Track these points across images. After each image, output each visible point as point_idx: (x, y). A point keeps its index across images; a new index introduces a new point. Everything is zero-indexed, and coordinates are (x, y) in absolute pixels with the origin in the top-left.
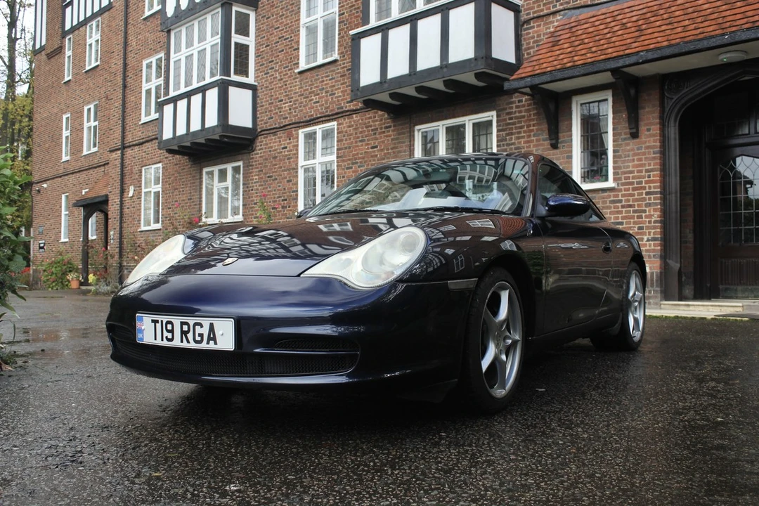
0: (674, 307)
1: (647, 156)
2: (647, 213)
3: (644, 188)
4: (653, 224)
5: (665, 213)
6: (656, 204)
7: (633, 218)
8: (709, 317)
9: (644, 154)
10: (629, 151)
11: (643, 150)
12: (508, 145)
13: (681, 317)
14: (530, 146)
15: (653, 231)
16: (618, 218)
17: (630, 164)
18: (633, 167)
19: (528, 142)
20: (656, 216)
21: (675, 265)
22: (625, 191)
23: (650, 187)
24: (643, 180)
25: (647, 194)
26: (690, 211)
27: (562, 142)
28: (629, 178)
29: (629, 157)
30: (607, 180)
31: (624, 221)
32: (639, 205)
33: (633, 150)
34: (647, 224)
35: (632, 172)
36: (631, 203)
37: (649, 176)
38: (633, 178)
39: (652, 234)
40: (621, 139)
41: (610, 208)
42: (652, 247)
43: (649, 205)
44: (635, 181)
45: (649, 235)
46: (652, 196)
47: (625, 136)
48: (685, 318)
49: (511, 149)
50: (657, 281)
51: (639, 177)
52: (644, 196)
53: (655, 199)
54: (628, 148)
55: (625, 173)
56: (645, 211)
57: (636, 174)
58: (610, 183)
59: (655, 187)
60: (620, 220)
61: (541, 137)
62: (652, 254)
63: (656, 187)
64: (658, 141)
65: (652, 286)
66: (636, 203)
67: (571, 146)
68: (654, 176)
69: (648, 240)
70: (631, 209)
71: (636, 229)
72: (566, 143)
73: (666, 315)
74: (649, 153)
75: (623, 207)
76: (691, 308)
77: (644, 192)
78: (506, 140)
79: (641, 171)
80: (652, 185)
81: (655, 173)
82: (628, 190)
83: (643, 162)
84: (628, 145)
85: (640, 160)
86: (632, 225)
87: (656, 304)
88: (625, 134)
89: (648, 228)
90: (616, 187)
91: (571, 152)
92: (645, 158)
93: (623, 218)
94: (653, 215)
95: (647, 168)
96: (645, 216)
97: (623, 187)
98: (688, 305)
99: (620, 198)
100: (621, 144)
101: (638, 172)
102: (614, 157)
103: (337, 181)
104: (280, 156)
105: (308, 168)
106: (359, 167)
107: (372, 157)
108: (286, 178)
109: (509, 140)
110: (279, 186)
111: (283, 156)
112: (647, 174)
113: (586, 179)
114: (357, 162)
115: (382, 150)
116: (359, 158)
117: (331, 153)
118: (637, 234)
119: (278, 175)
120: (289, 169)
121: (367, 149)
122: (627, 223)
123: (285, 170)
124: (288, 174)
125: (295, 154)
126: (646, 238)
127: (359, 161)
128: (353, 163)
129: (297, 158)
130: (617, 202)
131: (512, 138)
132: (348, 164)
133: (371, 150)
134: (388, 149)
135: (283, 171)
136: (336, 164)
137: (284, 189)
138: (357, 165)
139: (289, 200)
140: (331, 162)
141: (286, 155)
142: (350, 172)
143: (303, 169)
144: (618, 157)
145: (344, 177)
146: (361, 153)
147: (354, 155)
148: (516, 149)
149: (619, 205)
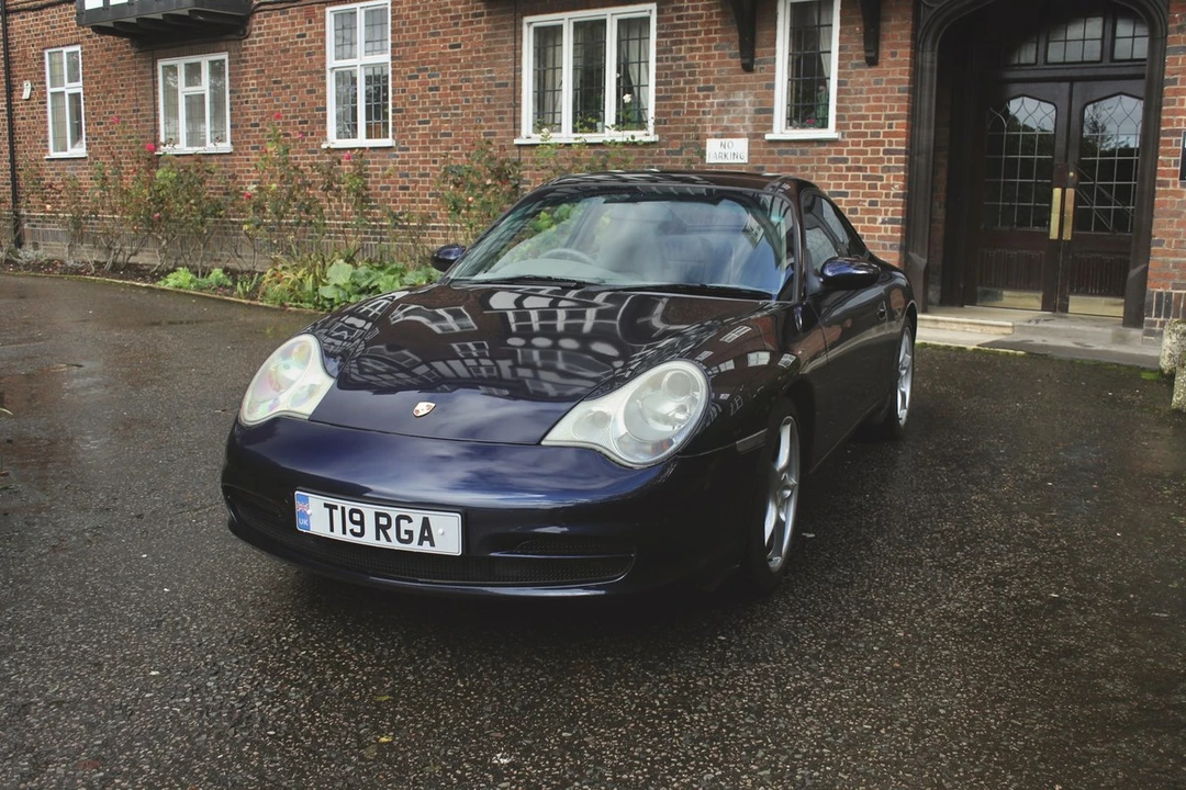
1: (889, 94)
2: (885, 182)
3: (882, 143)
4: (892, 199)
5: (910, 182)
6: (898, 169)
7: (863, 186)
8: (970, 347)
9: (885, 91)
10: (862, 84)
11: (884, 86)
12: (674, 59)
13: (931, 345)
14: (709, 63)
15: (891, 209)
16: (839, 186)
17: (863, 105)
18: (867, 109)
19: (706, 57)
20: (898, 187)
21: (921, 261)
22: (853, 145)
23: (890, 143)
24: (881, 131)
25: (886, 152)
26: (943, 175)
27: (760, 62)
28: (859, 126)
29: (861, 93)
30: (824, 125)
31: (849, 191)
32: (872, 169)
33: (868, 83)
34: (884, 198)
35: (864, 117)
36: (861, 164)
37: (890, 126)
38: (867, 126)
39: (890, 213)
40: (851, 65)
41: (829, 169)
42: (889, 233)
43: (887, 169)
44: (869, 131)
45: (886, 214)
46: (893, 157)
47: (858, 61)
48: (935, 347)
49: (679, 66)
51: (876, 126)
52: (881, 155)
53: (897, 161)
54: (861, 80)
55: (855, 118)
57: (871, 121)
58: (830, 132)
59: (898, 144)
60: (843, 190)
61: (727, 51)
62: (888, 243)
63: (899, 143)
64: (907, 73)
66: (868, 166)
67: (773, 70)
68: (898, 126)
69: (883, 222)
70: (861, 174)
71: (866, 204)
72: (766, 63)
74: (892, 91)
75: (848, 169)
76: (940, 325)
77: (882, 149)
78: (671, 51)
79: (879, 117)
80: (894, 140)
81: (899, 121)
82: (858, 144)
83: (883, 103)
84: (861, 74)
85: (878, 99)
86: (861, 198)
88: (858, 57)
89: (884, 204)
90: (840, 138)
91: (773, 78)
92: (886, 98)
93: (848, 186)
94: (893, 185)
95: (888, 112)
96: (881, 185)
97: (850, 140)
98: (937, 321)
99: (845, 156)
100: (851, 73)
101: (875, 117)
102: (839, 92)
103: (393, 98)
104: (294, 50)
105: (343, 72)
106: (430, 76)
107: (451, 61)
108: (305, 86)
109: (676, 53)
110: (294, 99)
111: (300, 49)
112: (887, 122)
113: (794, 122)
114: (426, 70)
115: (469, 52)
116: (431, 63)
117: (382, 51)
118: (867, 211)
119: (292, 81)
120: (311, 73)
121: (443, 48)
122: (853, 194)
123: (304, 74)
124: (308, 80)
125: (320, 47)
126: (880, 219)
127: (429, 67)
128: (420, 70)
129: (324, 54)
130: (840, 162)
131: (680, 50)
132: (412, 71)
133: (449, 50)
134: (478, 51)
135: (299, 74)
136: (390, 69)
137: (303, 104)
138: (426, 74)
139: (312, 122)
140: (383, 66)
141: (305, 49)
142: (414, 85)
143: (334, 73)
144: (846, 94)
145: (404, 91)
146: (433, 55)
147: (420, 57)
148: (687, 66)
149: (844, 166)
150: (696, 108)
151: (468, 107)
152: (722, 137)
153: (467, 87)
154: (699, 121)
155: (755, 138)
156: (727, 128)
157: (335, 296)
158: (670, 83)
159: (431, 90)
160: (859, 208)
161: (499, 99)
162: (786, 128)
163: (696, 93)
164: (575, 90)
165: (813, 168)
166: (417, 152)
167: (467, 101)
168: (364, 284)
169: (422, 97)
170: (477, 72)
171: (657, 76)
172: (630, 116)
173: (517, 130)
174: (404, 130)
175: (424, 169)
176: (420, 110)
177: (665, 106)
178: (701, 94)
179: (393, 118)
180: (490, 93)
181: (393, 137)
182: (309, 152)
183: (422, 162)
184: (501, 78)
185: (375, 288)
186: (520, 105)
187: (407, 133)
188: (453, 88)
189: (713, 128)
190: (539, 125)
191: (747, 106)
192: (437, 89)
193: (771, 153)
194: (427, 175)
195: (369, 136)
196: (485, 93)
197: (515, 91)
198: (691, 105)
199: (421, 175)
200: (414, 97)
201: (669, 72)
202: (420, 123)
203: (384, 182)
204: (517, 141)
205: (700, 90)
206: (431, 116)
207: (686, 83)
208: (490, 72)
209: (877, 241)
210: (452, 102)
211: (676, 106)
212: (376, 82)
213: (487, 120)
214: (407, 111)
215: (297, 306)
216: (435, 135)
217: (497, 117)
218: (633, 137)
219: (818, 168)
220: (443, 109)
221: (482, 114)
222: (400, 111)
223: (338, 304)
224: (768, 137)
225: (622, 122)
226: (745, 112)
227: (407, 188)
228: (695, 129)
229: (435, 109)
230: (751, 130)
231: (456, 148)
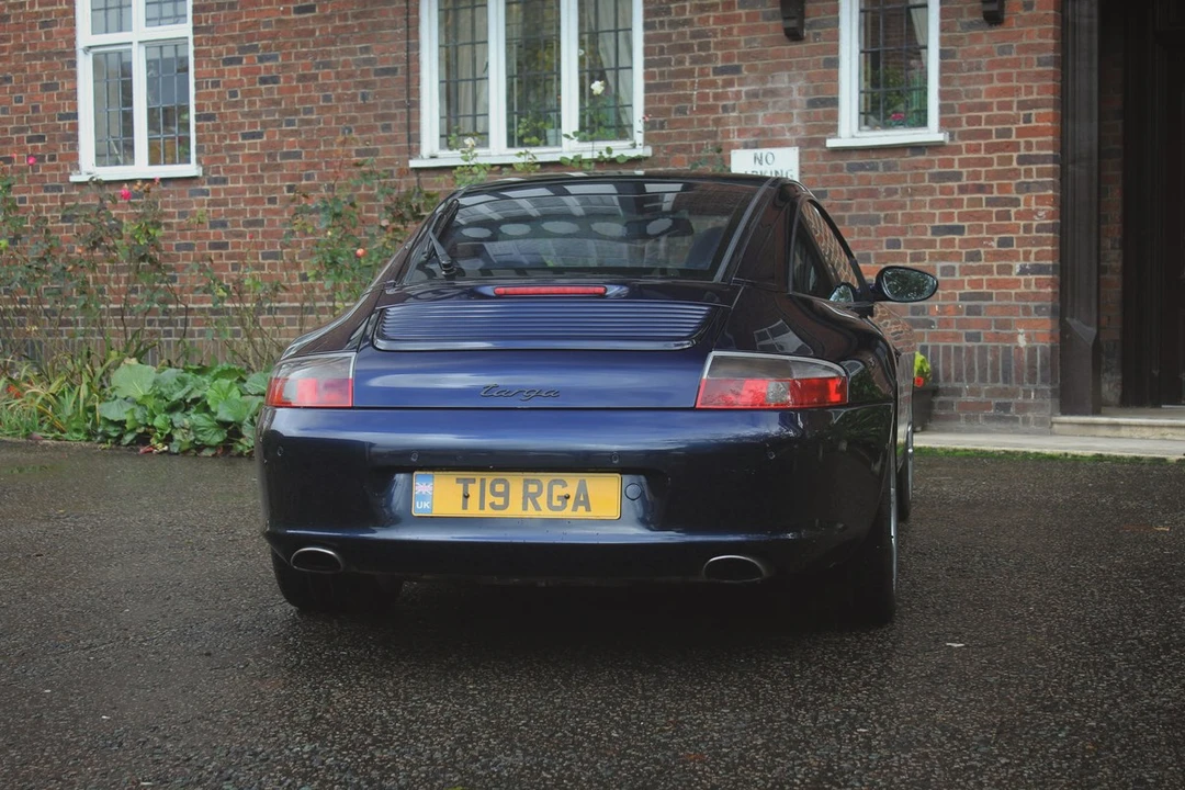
0: (1084, 430)
1: (1024, 69)
2: (1022, 208)
3: (1015, 146)
4: (1034, 234)
5: (1065, 206)
6: (1043, 186)
7: (987, 216)
8: (1173, 458)
9: (1016, 63)
10: (979, 54)
11: (1014, 56)
12: (673, 24)
13: (1109, 458)
14: (731, 29)
15: (1034, 250)
16: (950, 216)
17: (982, 87)
18: (990, 93)
19: (726, 20)
20: (1044, 214)
21: (1086, 332)
22: (968, 151)
23: (1029, 146)
24: (1014, 127)
25: (1022, 160)
26: (1115, 196)
27: (812, 25)
28: (978, 120)
29: (979, 69)
30: (922, 122)
31: (966, 224)
32: (1001, 188)
33: (988, 52)
34: (1021, 233)
35: (985, 107)
36: (982, 181)
37: (1027, 119)
38: (990, 121)
39: (1032, 256)
40: (962, 25)
41: (931, 191)
42: (1033, 289)
43: (1025, 188)
44: (993, 128)
45: (1026, 258)
46: (1034, 167)
47: (971, 19)
48: (1118, 460)
49: (683, 35)
50: (1043, 368)
51: (1004, 120)
52: (1015, 165)
53: (1040, 173)
54: (978, 47)
55: (970, 108)
56: (1016, 202)
57: (995, 112)
58: (932, 133)
59: (1041, 146)
60: (956, 222)
61: (759, 9)
62: (1032, 305)
63: (1043, 144)
64: (1051, 35)
65: (1032, 380)
66: (995, 183)
67: (836, 37)
68: (1040, 118)
69: (1023, 271)
70: (984, 196)
71: (994, 244)
72: (825, 26)
73: (1075, 452)
74: (1028, 63)
75: (963, 190)
76: (1124, 432)
77: (1015, 155)
78: (668, 12)
79: (1008, 106)
80: (1034, 140)
81: (1041, 111)
82: (977, 149)
83: (1014, 84)
84: (976, 39)
85: (1006, 78)
86: (984, 235)
87: (1042, 422)
88: (972, 12)
89: (1023, 242)
90: (947, 141)
91: (836, 49)
92: (1019, 75)
93: (962, 217)
94: (1036, 212)
95: (1023, 98)
96: (1017, 213)
97: (963, 144)
98: (1117, 425)
99: (956, 168)
100: (961, 38)
101: (1002, 106)
102: (943, 68)
103: (197, 96)
104: (17, 17)
105: (106, 54)
106: (261, 59)
107: (298, 34)
108: (38, 77)
109: (677, 14)
110: (19, 100)
111: (26, 16)
112: (1022, 113)
113: (872, 118)
114: (255, 49)
115: (328, 18)
116: (263, 37)
117: (178, 18)
118: (996, 256)
119: (14, 70)
120: (48, 56)
121: (283, 13)
122: (972, 230)
123: (35, 57)
124: (44, 67)
125: (65, 13)
126: (1017, 266)
127: (260, 44)
128: (243, 50)
129: (72, 23)
130: (949, 179)
131: (684, 8)
132: (230, 51)
133: (293, 16)
134: (344, 17)
135: (28, 58)
136: (191, 48)
137: (35, 109)
138: (255, 56)
139: (52, 139)
140: (177, 43)
141: (38, 15)
142: (234, 74)
143: (91, 56)
144: (954, 71)
145: (216, 84)
146: (268, 24)
147: (245, 27)
148: (694, 35)
149: (955, 184)
150: (711, 102)
151: (329, 109)
152: (756, 146)
153: (327, 76)
154: (717, 122)
155: (810, 145)
156: (763, 132)
157: (128, 417)
158: (668, 63)
159: (264, 81)
160: (982, 250)
161: (381, 95)
162: (860, 129)
163: (712, 77)
164: (509, 77)
165: (905, 191)
166: (241, 185)
167: (327, 99)
168: (178, 395)
169: (248, 93)
170: (343, 52)
171: (647, 51)
172: (601, 118)
173: (414, 145)
174: (217, 149)
175: (254, 213)
176: (245, 115)
177: (661, 100)
178: (720, 79)
179: (198, 129)
180: (366, 85)
181: (198, 161)
182: (47, 189)
183: (247, 202)
184: (386, 60)
185: (195, 401)
186: (417, 104)
187: (223, 154)
188: (302, 78)
189: (741, 132)
190: (450, 137)
191: (796, 95)
192: (275, 80)
193: (836, 168)
194: (259, 223)
195: (154, 161)
196: (358, 85)
197: (408, 81)
198: (703, 97)
199: (249, 224)
200: (234, 94)
201: (665, 45)
202: (245, 136)
203: (184, 237)
204: (413, 164)
205: (718, 71)
206: (264, 125)
207: (694, 61)
208: (366, 50)
209: (1014, 302)
210: (302, 100)
211: (678, 98)
212: (166, 68)
213: (361, 130)
214: (222, 116)
215: (56, 438)
216: (272, 156)
217: (379, 124)
218: (609, 150)
219: (914, 189)
220: (283, 113)
221: (353, 119)
222: (209, 117)
223: (132, 430)
224: (831, 143)
225: (591, 127)
226: (792, 104)
227: (224, 246)
228: (714, 135)
229: (271, 113)
230: (803, 134)
231: (309, 177)
